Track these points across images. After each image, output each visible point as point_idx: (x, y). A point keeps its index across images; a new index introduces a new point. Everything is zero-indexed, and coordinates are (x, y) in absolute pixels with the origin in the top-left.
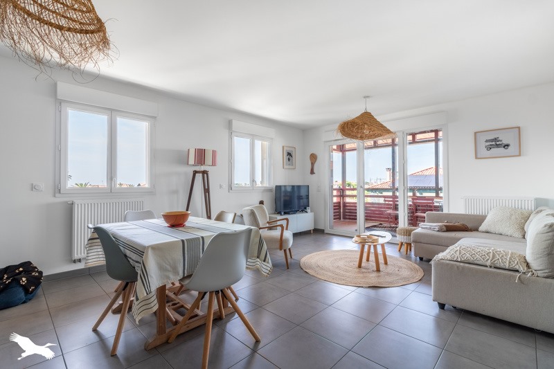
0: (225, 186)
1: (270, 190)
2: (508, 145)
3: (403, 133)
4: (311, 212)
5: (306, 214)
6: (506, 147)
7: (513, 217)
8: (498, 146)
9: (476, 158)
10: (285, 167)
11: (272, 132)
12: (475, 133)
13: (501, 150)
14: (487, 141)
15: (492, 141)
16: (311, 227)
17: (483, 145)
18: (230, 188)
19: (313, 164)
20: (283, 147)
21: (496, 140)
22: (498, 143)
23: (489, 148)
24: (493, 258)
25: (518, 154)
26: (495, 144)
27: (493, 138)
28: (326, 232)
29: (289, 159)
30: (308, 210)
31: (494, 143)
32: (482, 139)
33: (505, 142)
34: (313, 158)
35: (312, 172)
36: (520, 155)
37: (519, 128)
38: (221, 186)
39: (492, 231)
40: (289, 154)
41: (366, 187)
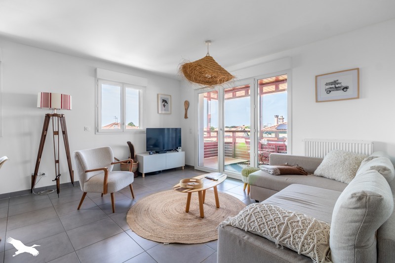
0: (91, 128)
1: (141, 132)
2: (347, 88)
3: (254, 79)
4: (182, 151)
5: (177, 153)
6: (345, 90)
7: (347, 162)
8: (337, 89)
9: (317, 101)
10: (160, 112)
11: (144, 81)
12: (316, 77)
13: (340, 93)
14: (327, 84)
15: (332, 83)
16: (182, 164)
17: (323, 88)
18: (97, 130)
19: (186, 110)
20: (158, 95)
21: (335, 82)
22: (337, 86)
23: (329, 91)
24: (283, 234)
25: (356, 96)
26: (335, 86)
27: (332, 81)
28: (195, 168)
29: (164, 106)
30: (180, 150)
31: (333, 86)
32: (323, 82)
33: (344, 85)
34: (187, 104)
35: (186, 117)
36: (358, 98)
37: (358, 69)
38: (85, 129)
39: (326, 176)
40: (165, 101)
41: (226, 129)
